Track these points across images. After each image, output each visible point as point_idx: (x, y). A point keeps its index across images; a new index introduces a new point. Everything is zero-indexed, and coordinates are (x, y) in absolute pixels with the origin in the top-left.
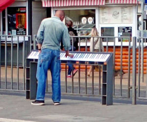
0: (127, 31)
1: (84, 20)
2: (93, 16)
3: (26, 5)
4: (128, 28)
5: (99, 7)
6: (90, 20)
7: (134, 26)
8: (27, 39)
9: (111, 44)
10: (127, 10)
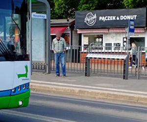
0: (118, 45)
1: (97, 40)
2: (102, 38)
3: (70, 32)
4: (118, 44)
5: (105, 33)
6: (100, 40)
7: (121, 43)
8: (70, 48)
9: (110, 51)
10: (118, 35)
